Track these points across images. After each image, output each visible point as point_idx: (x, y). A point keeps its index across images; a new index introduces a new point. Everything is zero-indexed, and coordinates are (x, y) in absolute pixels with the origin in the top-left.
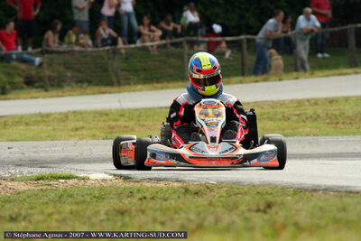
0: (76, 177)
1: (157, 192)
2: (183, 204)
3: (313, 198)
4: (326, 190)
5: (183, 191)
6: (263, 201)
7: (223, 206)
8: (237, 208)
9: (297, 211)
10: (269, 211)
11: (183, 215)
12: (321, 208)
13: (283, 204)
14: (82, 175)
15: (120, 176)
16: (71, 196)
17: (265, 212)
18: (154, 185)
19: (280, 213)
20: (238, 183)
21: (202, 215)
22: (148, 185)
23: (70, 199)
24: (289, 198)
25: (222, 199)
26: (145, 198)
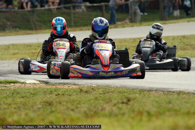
0: (19, 82)
1: (65, 91)
2: (80, 98)
3: (151, 95)
4: (157, 90)
5: (79, 90)
6: (124, 97)
7: (102, 100)
8: (111, 101)
9: (144, 103)
10: (129, 103)
11: (83, 105)
12: (157, 102)
13: (135, 99)
14: (22, 81)
15: (43, 82)
16: (18, 93)
17: (127, 103)
18: (62, 87)
19: (135, 104)
20: (108, 86)
21: (93, 105)
22: (59, 87)
23: (18, 95)
24: (138, 95)
25: (101, 95)
26: (59, 94)
